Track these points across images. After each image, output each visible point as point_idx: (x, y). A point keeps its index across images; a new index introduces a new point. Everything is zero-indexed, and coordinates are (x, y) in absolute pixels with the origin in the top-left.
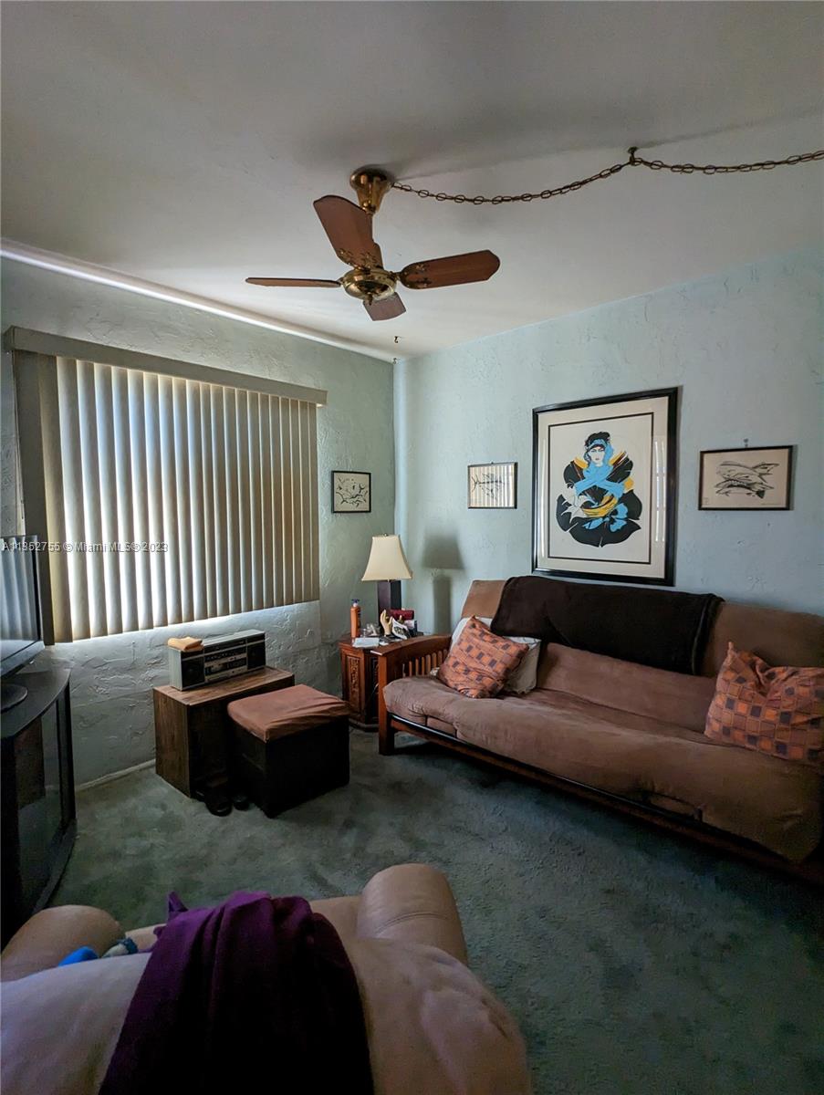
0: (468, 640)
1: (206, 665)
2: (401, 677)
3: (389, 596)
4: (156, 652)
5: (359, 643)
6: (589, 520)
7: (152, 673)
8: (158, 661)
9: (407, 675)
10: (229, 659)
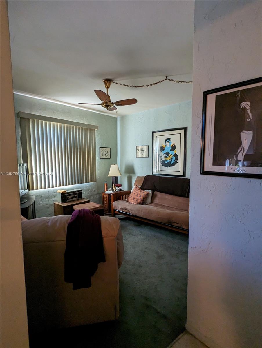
0: (135, 191)
1: (67, 197)
2: (118, 200)
3: (115, 181)
4: (54, 194)
5: (107, 192)
6: (166, 161)
7: (54, 199)
8: (55, 196)
9: (119, 200)
10: (73, 196)
